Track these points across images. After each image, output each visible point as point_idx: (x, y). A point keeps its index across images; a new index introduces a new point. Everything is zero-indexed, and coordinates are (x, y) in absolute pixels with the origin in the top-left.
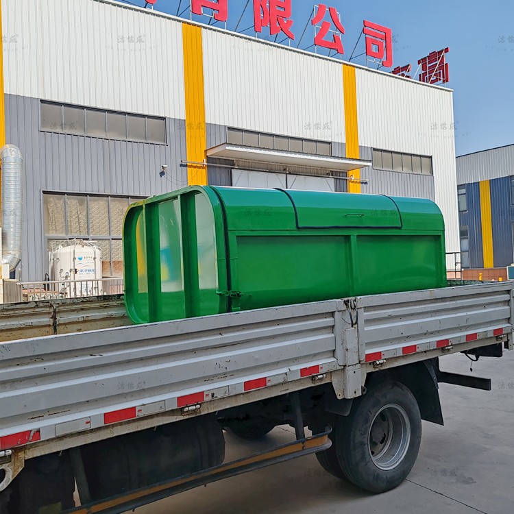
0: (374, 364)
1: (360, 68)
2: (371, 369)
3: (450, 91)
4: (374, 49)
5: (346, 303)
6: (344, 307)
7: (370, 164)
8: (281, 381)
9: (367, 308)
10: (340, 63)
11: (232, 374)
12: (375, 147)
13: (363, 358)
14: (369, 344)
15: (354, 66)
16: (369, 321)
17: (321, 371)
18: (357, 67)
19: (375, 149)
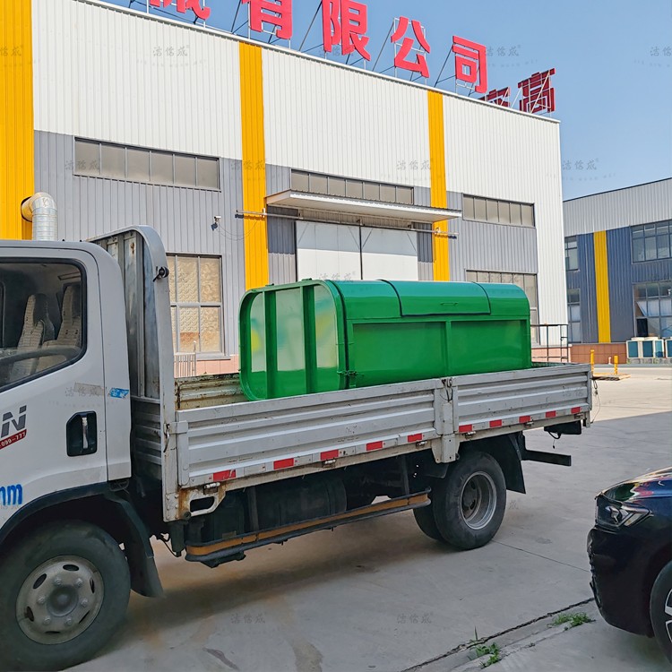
0: (466, 435)
1: (448, 95)
2: (463, 439)
3: (556, 123)
4: (466, 71)
5: (444, 382)
6: (442, 386)
7: (460, 215)
8: (393, 445)
9: (461, 387)
10: (425, 89)
11: (358, 437)
12: (466, 193)
13: (457, 429)
14: (463, 418)
15: (441, 93)
16: (462, 398)
17: (423, 439)
18: (445, 94)
19: (465, 195)
